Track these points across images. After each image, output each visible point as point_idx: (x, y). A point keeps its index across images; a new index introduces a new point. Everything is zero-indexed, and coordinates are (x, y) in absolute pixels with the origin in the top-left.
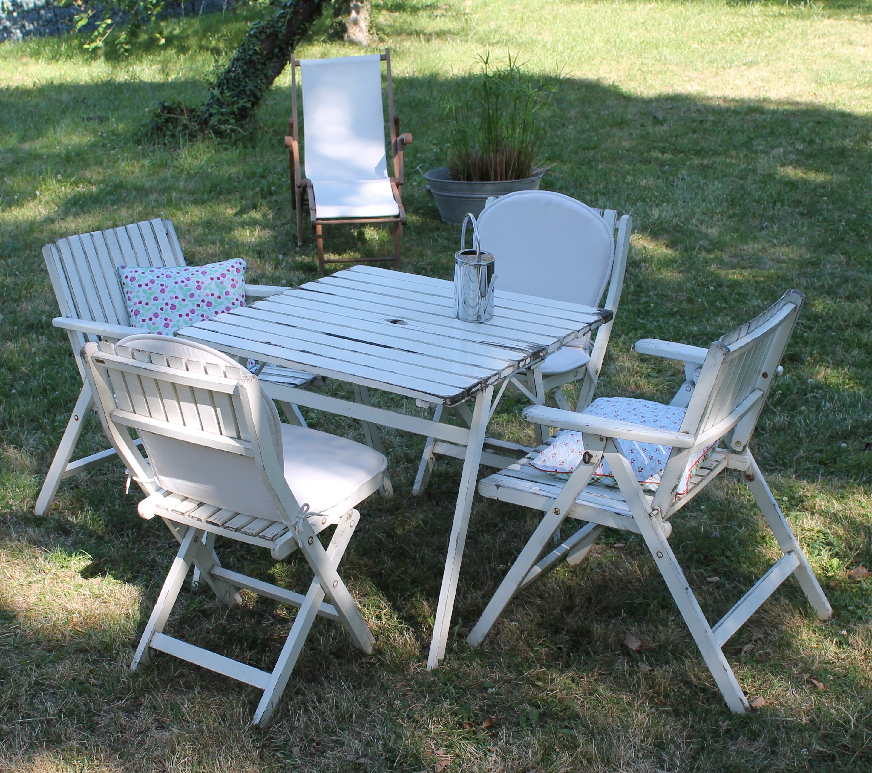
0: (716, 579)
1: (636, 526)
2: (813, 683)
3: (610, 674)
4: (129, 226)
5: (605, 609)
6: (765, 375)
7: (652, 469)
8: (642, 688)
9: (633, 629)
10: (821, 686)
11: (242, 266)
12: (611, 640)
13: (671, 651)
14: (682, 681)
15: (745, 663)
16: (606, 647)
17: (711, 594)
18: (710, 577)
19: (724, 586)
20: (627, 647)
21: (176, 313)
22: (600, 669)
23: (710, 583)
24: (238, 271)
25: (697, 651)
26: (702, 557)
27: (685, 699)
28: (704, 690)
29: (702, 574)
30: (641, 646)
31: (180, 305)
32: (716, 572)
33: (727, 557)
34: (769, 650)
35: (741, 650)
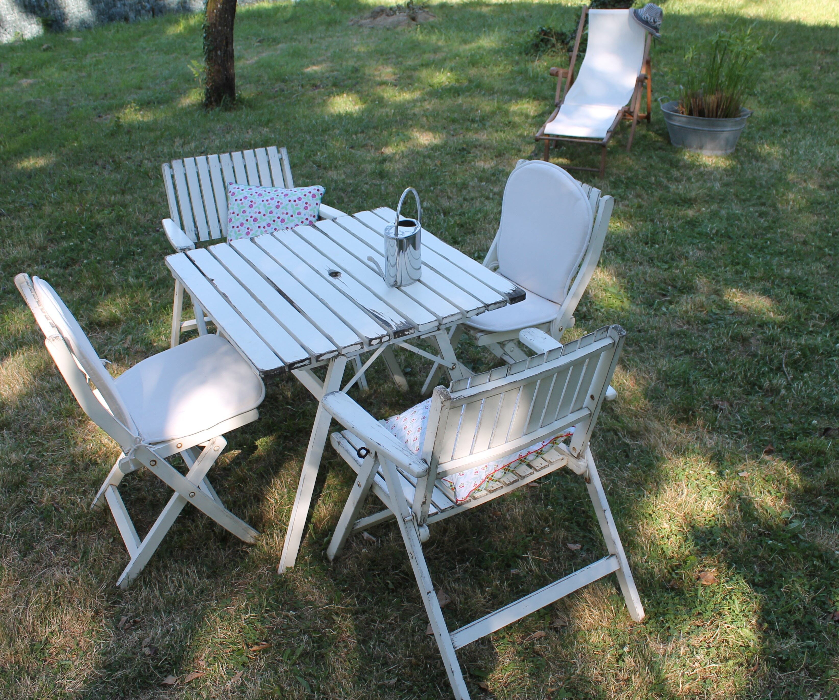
0: (577, 546)
4: (245, 152)
6: (592, 397)
11: (320, 192)
18: (573, 543)
21: (257, 224)
24: (314, 196)
30: (449, 604)
31: (261, 218)
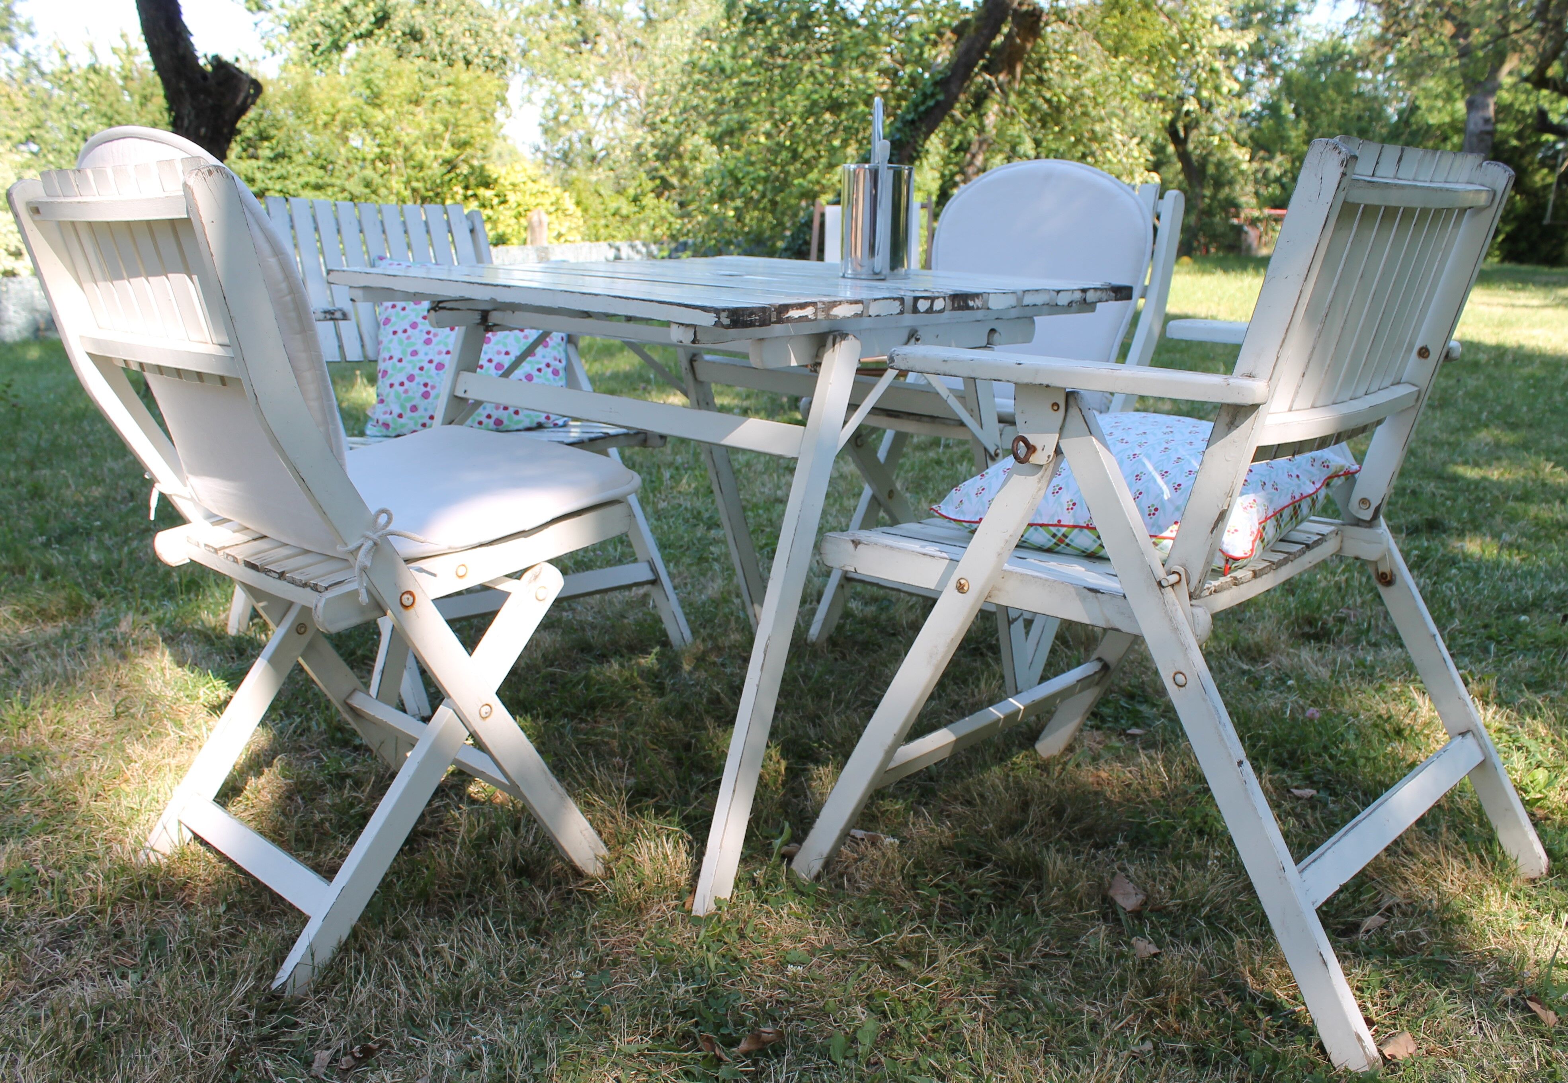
0: (1309, 792)
1: (1132, 617)
2: (1530, 1010)
3: (1068, 956)
5: (1087, 833)
6: (1424, 353)
7: (1177, 509)
8: (1130, 992)
9: (1132, 870)
10: (1550, 1017)
12: (1082, 885)
13: (1208, 918)
14: (1221, 982)
15: (1368, 955)
16: (1070, 898)
17: (1298, 816)
18: (1297, 788)
19: (1325, 805)
20: (1112, 903)
22: (1047, 944)
23: (1298, 798)
25: (1262, 922)
26: (1285, 755)
27: (1226, 1026)
28: (1272, 1007)
29: (1284, 781)
30: (1145, 903)
32: (1310, 781)
33: (1332, 757)
34: (1419, 929)
35: (1356, 927)
